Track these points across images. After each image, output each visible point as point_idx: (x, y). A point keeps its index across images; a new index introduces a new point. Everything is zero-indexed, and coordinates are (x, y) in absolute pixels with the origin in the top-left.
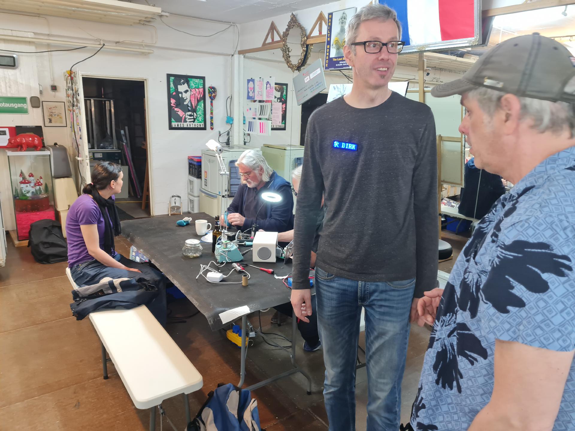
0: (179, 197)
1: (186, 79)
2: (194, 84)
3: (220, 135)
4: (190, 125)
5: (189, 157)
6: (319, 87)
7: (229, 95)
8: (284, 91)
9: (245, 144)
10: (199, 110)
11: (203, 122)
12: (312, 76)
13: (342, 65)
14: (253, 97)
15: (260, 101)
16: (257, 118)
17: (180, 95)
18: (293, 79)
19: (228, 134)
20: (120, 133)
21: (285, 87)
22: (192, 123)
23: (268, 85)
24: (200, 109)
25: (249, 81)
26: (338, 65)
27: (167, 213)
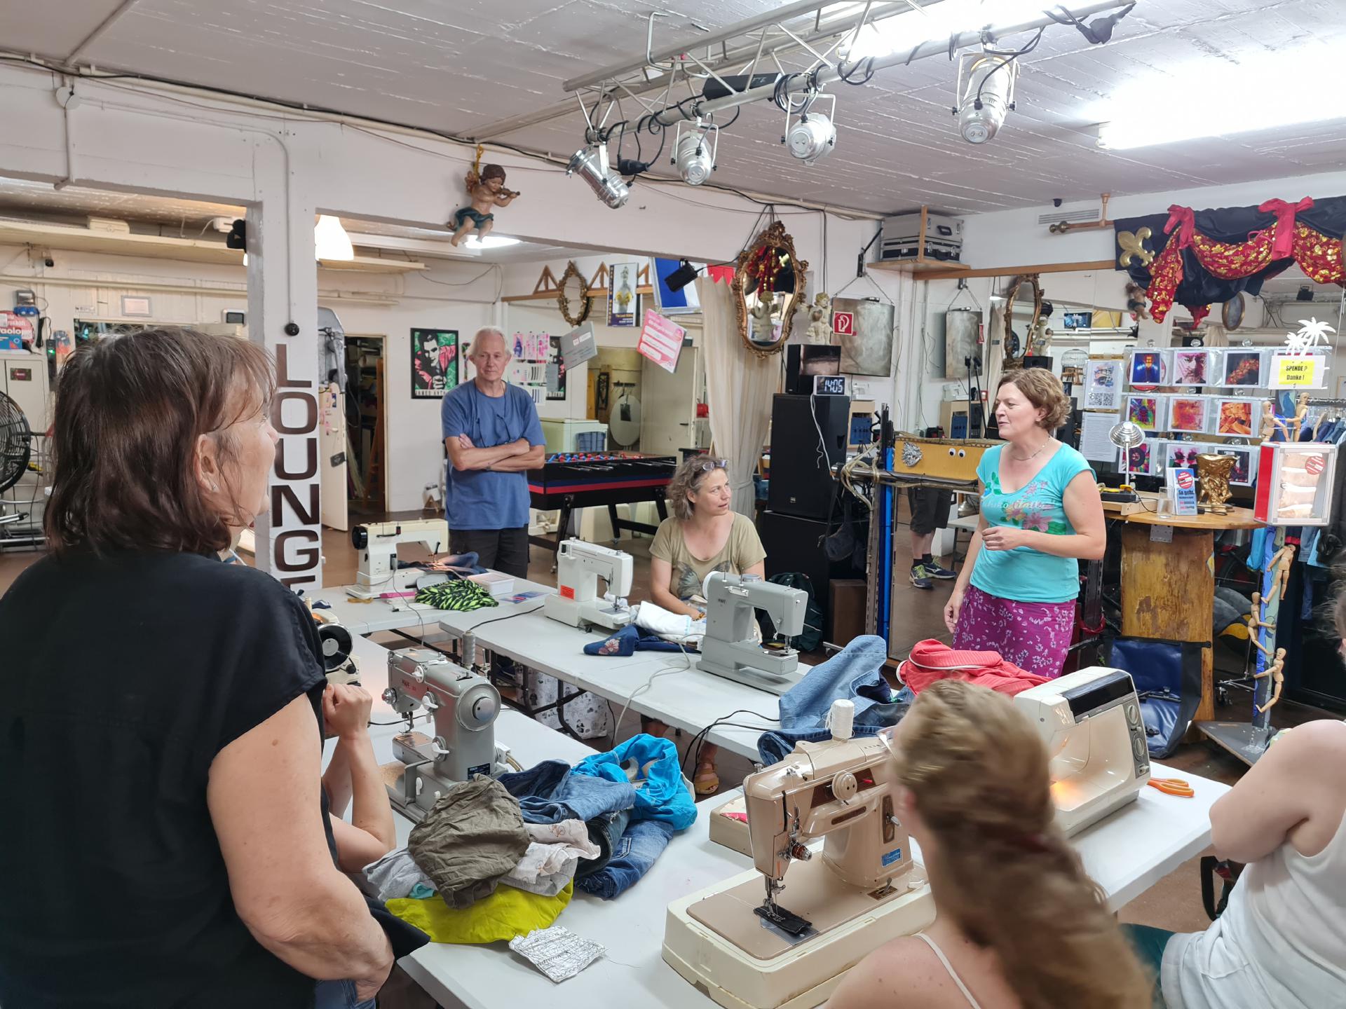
1: (435, 334)
13: (625, 322)
15: (530, 362)
17: (427, 355)
22: (442, 390)
26: (622, 322)
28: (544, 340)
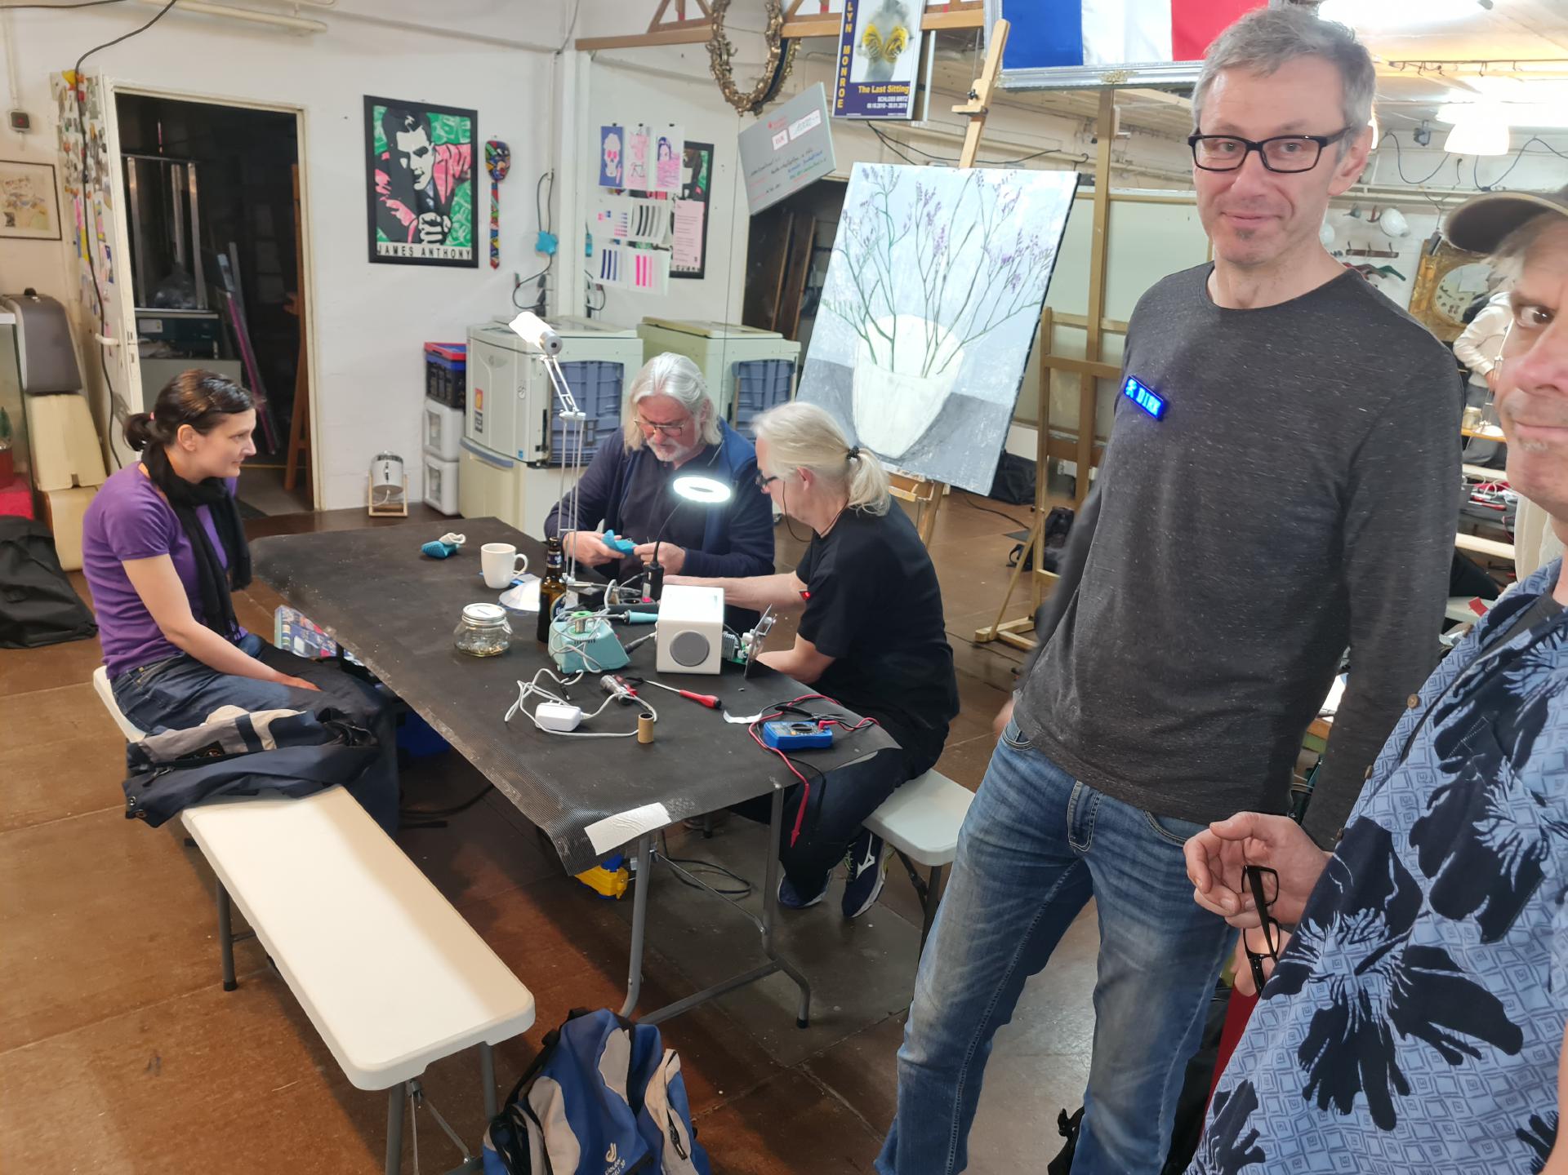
0: (397, 459)
1: (422, 114)
2: (446, 132)
3: (518, 286)
4: (431, 252)
5: (427, 345)
6: (815, 164)
7: (546, 168)
8: (701, 166)
9: (589, 315)
10: (457, 208)
11: (470, 244)
12: (796, 130)
13: (884, 106)
14: (617, 182)
15: (634, 194)
16: (624, 240)
17: (404, 162)
18: (741, 137)
19: (542, 282)
20: (216, 261)
21: (704, 153)
22: (437, 245)
23: (664, 149)
24: (461, 206)
25: (605, 132)
26: (875, 106)
27: (360, 505)
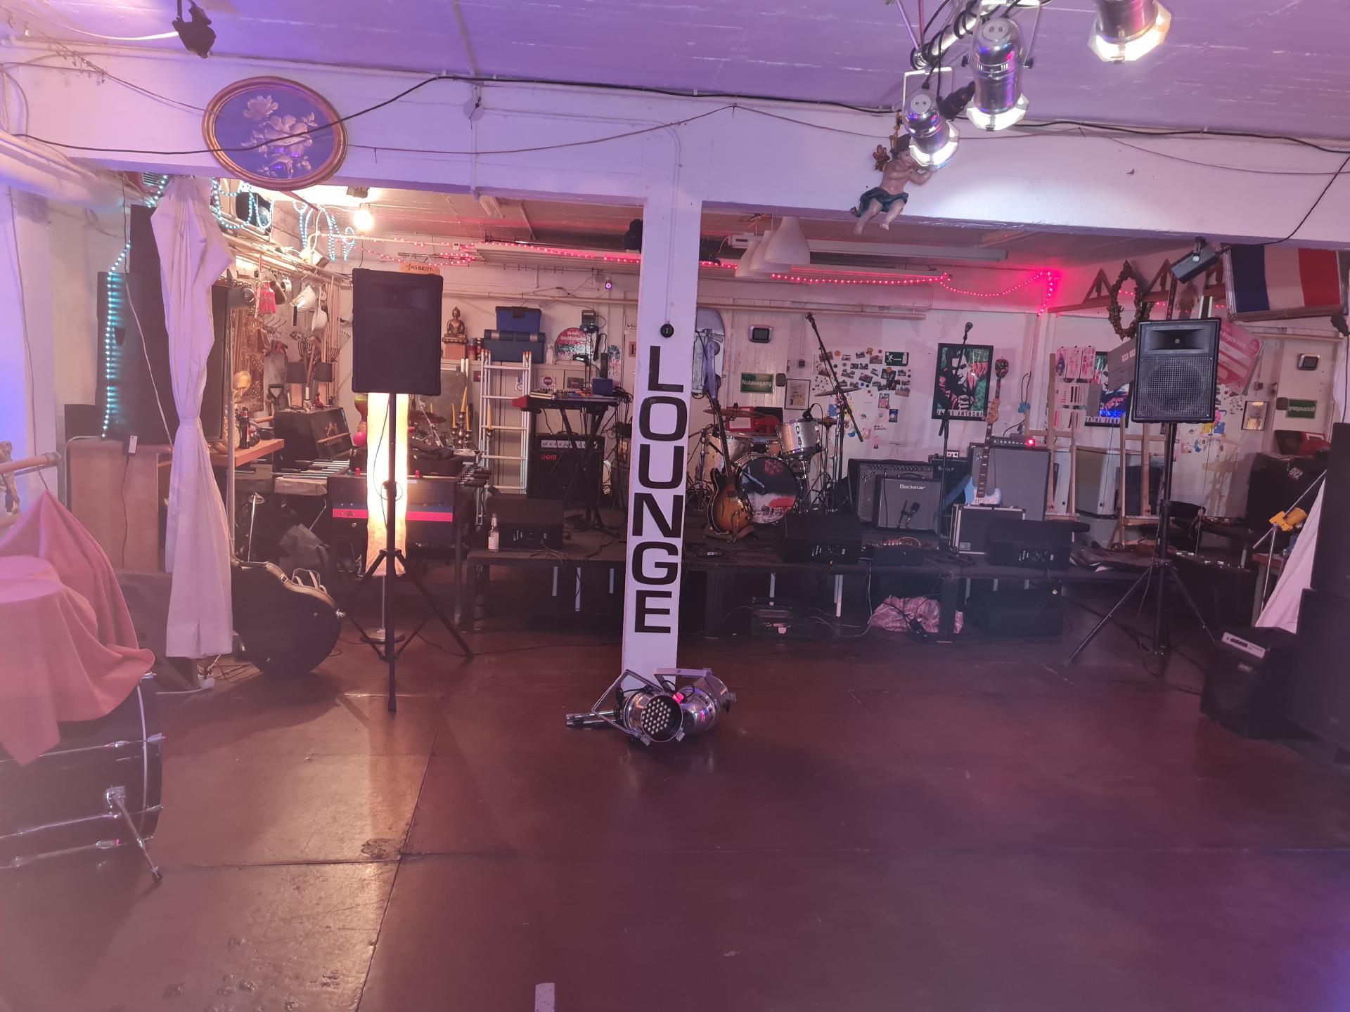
3: (1007, 430)
7: (1027, 371)
11: (983, 410)
17: (954, 372)
19: (1020, 428)
22: (966, 410)
28: (1089, 356)
